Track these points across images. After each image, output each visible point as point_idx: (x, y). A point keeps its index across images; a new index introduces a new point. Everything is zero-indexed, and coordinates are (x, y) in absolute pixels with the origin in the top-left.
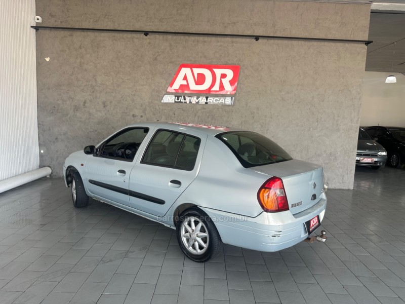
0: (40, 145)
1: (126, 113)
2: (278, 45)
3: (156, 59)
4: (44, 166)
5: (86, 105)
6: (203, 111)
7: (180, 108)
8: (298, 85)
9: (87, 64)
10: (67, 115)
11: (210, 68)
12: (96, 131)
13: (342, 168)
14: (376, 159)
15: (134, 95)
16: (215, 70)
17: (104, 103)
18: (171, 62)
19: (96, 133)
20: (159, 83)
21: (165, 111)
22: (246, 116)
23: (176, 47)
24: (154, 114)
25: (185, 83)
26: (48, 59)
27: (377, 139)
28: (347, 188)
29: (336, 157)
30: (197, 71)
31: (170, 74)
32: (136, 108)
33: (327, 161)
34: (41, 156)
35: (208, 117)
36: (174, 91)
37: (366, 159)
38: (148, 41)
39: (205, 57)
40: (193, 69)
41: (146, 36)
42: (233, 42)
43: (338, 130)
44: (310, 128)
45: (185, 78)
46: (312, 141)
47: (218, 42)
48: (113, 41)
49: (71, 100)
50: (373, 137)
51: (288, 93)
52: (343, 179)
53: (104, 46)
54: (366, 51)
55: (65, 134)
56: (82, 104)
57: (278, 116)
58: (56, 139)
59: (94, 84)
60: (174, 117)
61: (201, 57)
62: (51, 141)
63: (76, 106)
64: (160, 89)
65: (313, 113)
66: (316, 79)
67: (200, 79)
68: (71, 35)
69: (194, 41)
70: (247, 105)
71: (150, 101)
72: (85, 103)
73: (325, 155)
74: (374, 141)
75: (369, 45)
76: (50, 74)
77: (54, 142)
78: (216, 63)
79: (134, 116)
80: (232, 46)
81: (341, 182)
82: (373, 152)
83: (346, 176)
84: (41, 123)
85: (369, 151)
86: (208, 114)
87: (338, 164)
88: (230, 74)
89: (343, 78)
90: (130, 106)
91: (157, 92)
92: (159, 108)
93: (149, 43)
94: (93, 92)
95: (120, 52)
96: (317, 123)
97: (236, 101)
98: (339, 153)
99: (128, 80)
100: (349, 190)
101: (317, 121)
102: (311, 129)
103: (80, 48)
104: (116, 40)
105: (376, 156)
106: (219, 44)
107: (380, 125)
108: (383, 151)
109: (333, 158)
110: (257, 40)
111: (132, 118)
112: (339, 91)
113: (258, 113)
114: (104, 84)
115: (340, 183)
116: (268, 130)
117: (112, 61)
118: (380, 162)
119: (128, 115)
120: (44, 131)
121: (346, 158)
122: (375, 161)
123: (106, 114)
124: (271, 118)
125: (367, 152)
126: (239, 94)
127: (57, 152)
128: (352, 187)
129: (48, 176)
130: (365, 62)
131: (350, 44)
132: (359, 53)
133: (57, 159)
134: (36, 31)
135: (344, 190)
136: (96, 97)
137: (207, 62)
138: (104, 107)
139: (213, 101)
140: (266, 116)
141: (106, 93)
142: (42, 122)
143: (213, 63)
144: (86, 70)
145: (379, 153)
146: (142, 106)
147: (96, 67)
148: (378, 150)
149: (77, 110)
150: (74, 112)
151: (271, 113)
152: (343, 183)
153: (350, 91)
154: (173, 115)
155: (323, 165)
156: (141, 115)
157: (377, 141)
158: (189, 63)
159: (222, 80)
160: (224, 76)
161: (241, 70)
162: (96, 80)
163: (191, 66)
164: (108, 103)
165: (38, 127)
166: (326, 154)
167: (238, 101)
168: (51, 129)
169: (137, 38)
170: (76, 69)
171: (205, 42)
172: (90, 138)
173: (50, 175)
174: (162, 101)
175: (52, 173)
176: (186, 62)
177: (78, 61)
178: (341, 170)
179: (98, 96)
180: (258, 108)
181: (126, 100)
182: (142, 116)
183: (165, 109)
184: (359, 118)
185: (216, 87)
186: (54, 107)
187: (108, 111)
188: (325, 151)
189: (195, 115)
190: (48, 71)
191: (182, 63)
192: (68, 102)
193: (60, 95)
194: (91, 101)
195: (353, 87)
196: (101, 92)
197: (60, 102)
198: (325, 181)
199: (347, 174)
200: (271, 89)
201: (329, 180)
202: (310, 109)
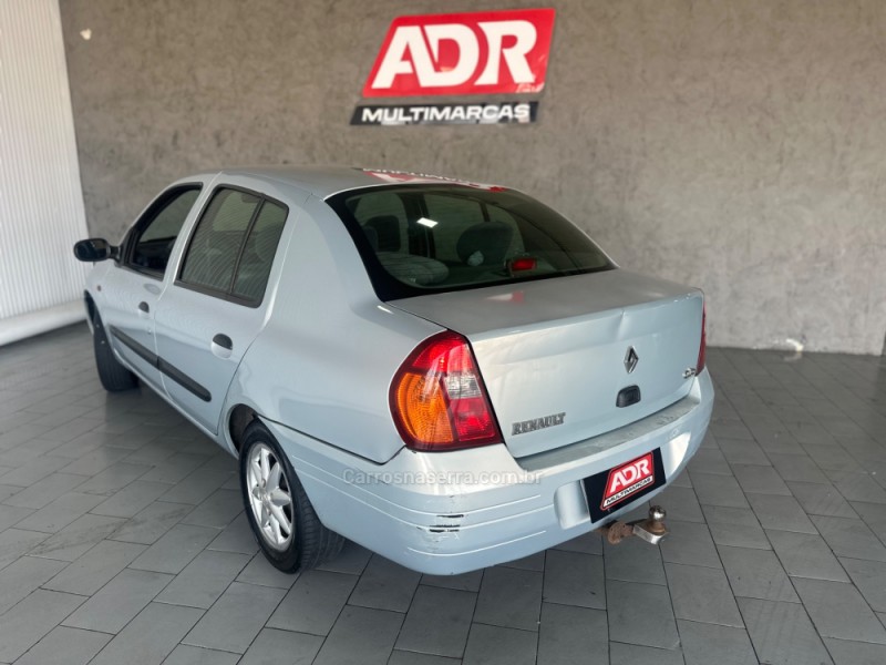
1: (269, 158)
3: (331, 10)
5: (179, 142)
6: (456, 142)
7: (396, 140)
8: (725, 54)
9: (172, 39)
10: (141, 169)
11: (471, 20)
13: (849, 294)
15: (285, 111)
16: (484, 26)
17: (217, 136)
18: (369, 15)
20: (341, 74)
21: (361, 149)
22: (572, 153)
25: (406, 68)
26: (87, 35)
28: (862, 351)
29: (832, 264)
30: (437, 32)
31: (367, 48)
32: (291, 145)
33: (806, 276)
35: (470, 161)
40: (429, 29)
44: (758, 181)
45: (407, 56)
46: (764, 218)
49: (145, 132)
51: (694, 79)
52: (852, 325)
56: (170, 140)
57: (663, 149)
59: (192, 88)
60: (385, 164)
62: (112, 232)
63: (157, 146)
64: (347, 90)
65: (768, 137)
70: (575, 122)
71: (323, 123)
72: (175, 137)
73: (799, 258)
76: (96, 72)
78: (487, 7)
81: (846, 334)
83: (862, 318)
84: (89, 191)
86: (469, 153)
87: (838, 283)
88: (526, 33)
90: (277, 139)
91: (338, 99)
94: (192, 109)
96: (777, 167)
97: (546, 112)
98: (843, 251)
99: (266, 72)
100: (868, 357)
101: (780, 161)
102: (761, 184)
109: (824, 264)
113: (608, 143)
114: (213, 88)
115: (843, 337)
116: (634, 189)
117: (227, 26)
120: (97, 209)
124: (645, 156)
126: (553, 90)
135: (852, 356)
136: (199, 122)
138: (219, 145)
139: (481, 115)
141: (221, 110)
142: (92, 188)
144: (171, 55)
146: (303, 137)
147: (192, 45)
149: (161, 157)
150: (155, 161)
151: (643, 139)
152: (851, 335)
154: (381, 159)
155: (794, 285)
156: (302, 161)
158: (415, 12)
159: (507, 52)
160: (509, 41)
161: (559, 22)
162: (195, 78)
163: (422, 21)
164: (227, 134)
165: (85, 201)
166: (804, 255)
167: (550, 110)
168: (111, 203)
170: (149, 54)
176: (407, 12)
177: (152, 33)
178: (847, 301)
179: (203, 120)
180: (606, 130)
181: (266, 126)
183: (360, 144)
185: (490, 76)
186: (112, 151)
187: (229, 155)
188: (800, 247)
189: (437, 157)
190: (91, 64)
191: (398, 14)
192: (139, 139)
193: (121, 121)
194: (188, 132)
196: (209, 107)
197: (122, 139)
198: (798, 331)
199: (866, 311)
200: (644, 71)
201: (806, 327)
202: (758, 125)
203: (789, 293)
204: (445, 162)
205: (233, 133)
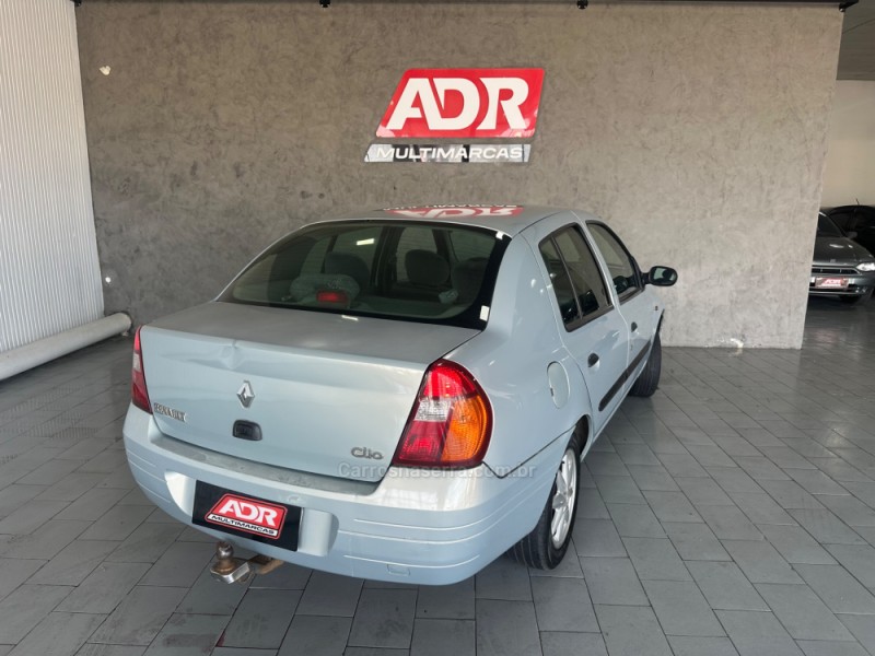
0: (102, 265)
1: (287, 189)
2: (631, 16)
3: (348, 61)
4: (114, 313)
5: (198, 172)
6: (459, 178)
7: (407, 174)
8: (679, 111)
9: (194, 79)
10: (157, 196)
11: (474, 76)
12: (222, 231)
13: (776, 301)
14: (852, 281)
15: (303, 147)
16: (484, 80)
17: (237, 168)
18: (383, 67)
19: (224, 235)
20: (357, 116)
21: (374, 182)
22: (557, 188)
23: (395, 29)
24: (349, 190)
25: (416, 113)
26: (106, 71)
27: (854, 234)
28: (787, 346)
29: (763, 278)
30: (443, 84)
31: (382, 95)
32: (309, 177)
33: (744, 288)
34: (107, 289)
35: (472, 193)
36: (392, 135)
37: (829, 280)
38: (331, 18)
39: (463, 51)
40: (436, 80)
41: (325, 6)
42: (525, 14)
43: (771, 214)
44: (706, 211)
45: (417, 103)
46: (711, 241)
47: (491, 14)
48: (249, 22)
49: (163, 163)
50: (845, 231)
51: (656, 130)
52: (779, 325)
53: (231, 36)
54: (841, 24)
55: (154, 240)
56: (188, 170)
57: (631, 186)
58: (137, 251)
59: (213, 124)
60: (395, 196)
61: (453, 52)
62: (124, 257)
63: (175, 176)
64: (361, 131)
65: (713, 177)
66: (722, 96)
67: (452, 105)
68: (155, 12)
69: (435, 15)
70: (560, 162)
71: (339, 159)
72: (194, 168)
73: (739, 273)
74: (848, 239)
75: (848, 9)
76: (114, 106)
77: (132, 259)
78: (487, 66)
79: (304, 195)
80: (525, 23)
81: (774, 333)
82: (845, 264)
83: (786, 320)
84: (101, 216)
85: (837, 262)
86: (471, 187)
87: (768, 292)
88: (520, 88)
89: (785, 92)
90: (295, 172)
91: (353, 137)
92: (361, 176)
93: (333, 24)
94: (212, 142)
95: (266, 47)
96: (721, 201)
97: (536, 154)
98: (771, 268)
99: (286, 111)
100: (792, 350)
101: (723, 196)
102: (708, 214)
103: (177, 41)
104: (256, 21)
105: (853, 272)
106: (494, 20)
107: (862, 203)
108: (870, 262)
109: (757, 278)
110: (582, 8)
111: (301, 200)
112: (775, 122)
113: (587, 180)
114: (234, 124)
115: (772, 336)
117: (249, 70)
118: (861, 287)
119: (291, 194)
120: (109, 234)
121: (788, 278)
122: (850, 285)
123: (242, 193)
124: (618, 191)
125: (832, 264)
126: (542, 135)
127: (140, 279)
128: (798, 344)
129: (125, 334)
130: (837, 53)
131: (802, 10)
132: (824, 31)
133: (142, 296)
134: (76, 5)
135: (779, 350)
136: (219, 154)
137: (466, 63)
138: (238, 176)
139: (482, 155)
140: (604, 187)
141: (240, 144)
142: (104, 214)
143: (483, 66)
144: (192, 93)
145: (860, 267)
146: (320, 171)
147: (214, 85)
148: (858, 258)
149: (178, 185)
150: (172, 190)
151: (616, 178)
152: (779, 334)
153: (800, 121)
154: (392, 191)
155: (735, 294)
156: (321, 192)
157: (855, 239)
158: (425, 66)
159: (503, 103)
160: (506, 94)
161: (547, 81)
162: (216, 115)
163: (431, 75)
164: (247, 165)
165: (96, 227)
166: (742, 271)
167: (540, 152)
168: (124, 229)
169: (304, 14)
170: (170, 92)
171: (461, 15)
172: (211, 249)
173: (129, 331)
174: (366, 160)
175: (132, 326)
176: (417, 66)
177: (174, 72)
178: (775, 306)
179: (223, 153)
180: (586, 169)
181: (285, 160)
182: (321, 196)
183: (373, 178)
184: (819, 185)
185: (489, 123)
186: (128, 180)
187: (247, 185)
188: (739, 265)
189: (442, 190)
190: (108, 98)
191: (409, 67)
192: (157, 169)
193: (139, 152)
194: (207, 163)
195: (807, 113)
196: (229, 142)
197: (139, 168)
198: (739, 332)
199: (789, 315)
200: (616, 123)
201: (745, 328)
202: (705, 168)
203: (732, 301)
204: (450, 193)
205: (252, 165)
